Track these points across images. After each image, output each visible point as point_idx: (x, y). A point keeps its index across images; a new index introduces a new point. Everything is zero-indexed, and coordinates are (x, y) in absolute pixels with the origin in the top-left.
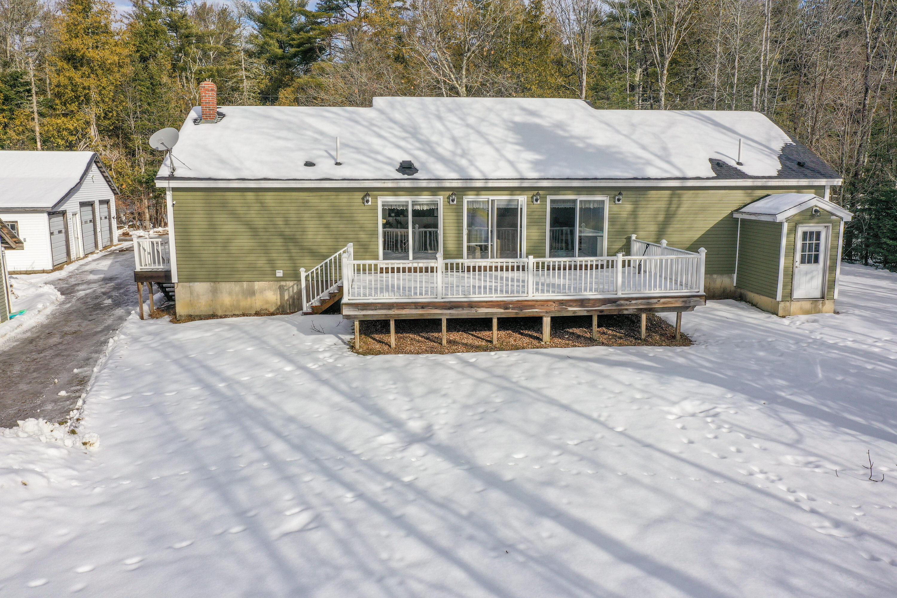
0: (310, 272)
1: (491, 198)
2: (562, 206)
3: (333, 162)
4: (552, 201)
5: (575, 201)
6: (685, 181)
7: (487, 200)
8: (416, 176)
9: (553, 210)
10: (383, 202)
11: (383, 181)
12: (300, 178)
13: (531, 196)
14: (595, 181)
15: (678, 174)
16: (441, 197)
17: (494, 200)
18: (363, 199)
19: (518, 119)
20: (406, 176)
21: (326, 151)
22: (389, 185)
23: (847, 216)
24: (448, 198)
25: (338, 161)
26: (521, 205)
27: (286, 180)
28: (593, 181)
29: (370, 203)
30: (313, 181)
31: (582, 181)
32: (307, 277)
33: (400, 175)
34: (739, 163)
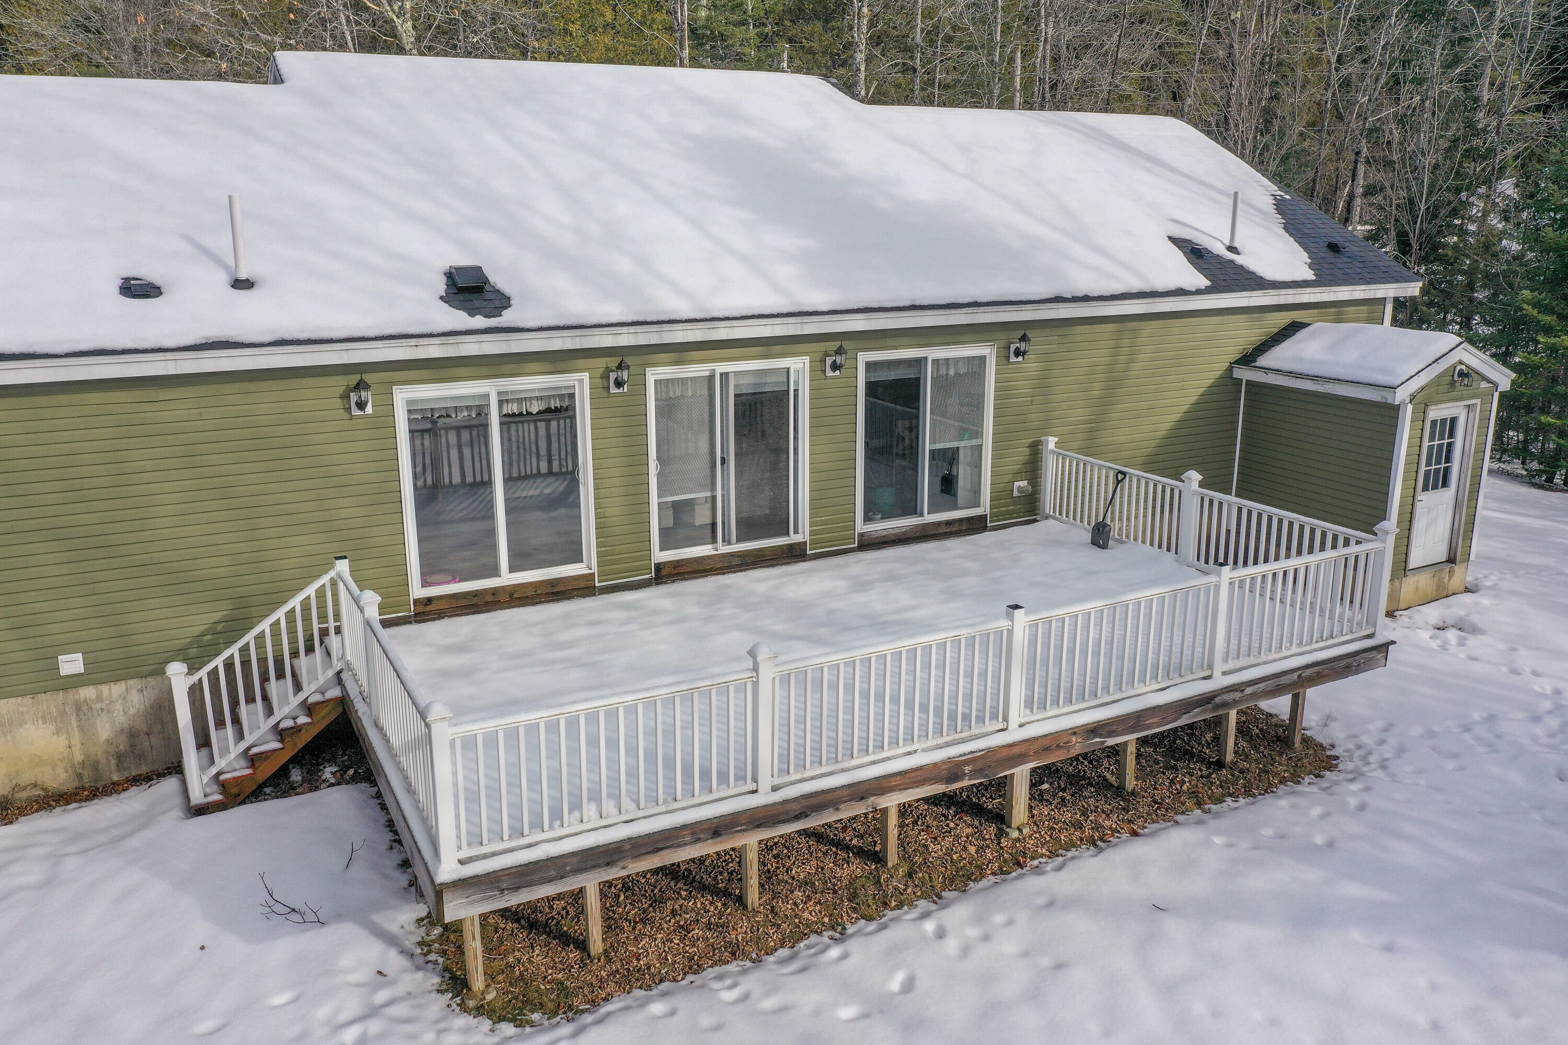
0: (203, 673)
1: (721, 368)
2: (892, 375)
3: (223, 278)
4: (869, 366)
5: (919, 362)
6: (1157, 300)
7: (707, 374)
8: (508, 318)
9: (872, 389)
10: (409, 402)
11: (413, 342)
12: (119, 346)
13: (819, 356)
14: (975, 310)
15: (1136, 285)
16: (585, 376)
17: (727, 374)
18: (345, 397)
19: (699, 126)
20: (480, 322)
21: (186, 237)
22: (433, 350)
23: (1504, 378)
24: (605, 377)
25: (243, 275)
26: (797, 383)
27: (67, 355)
28: (970, 310)
29: (369, 409)
30: (169, 356)
31: (947, 312)
32: (195, 691)
33: (459, 319)
34: (1232, 249)
